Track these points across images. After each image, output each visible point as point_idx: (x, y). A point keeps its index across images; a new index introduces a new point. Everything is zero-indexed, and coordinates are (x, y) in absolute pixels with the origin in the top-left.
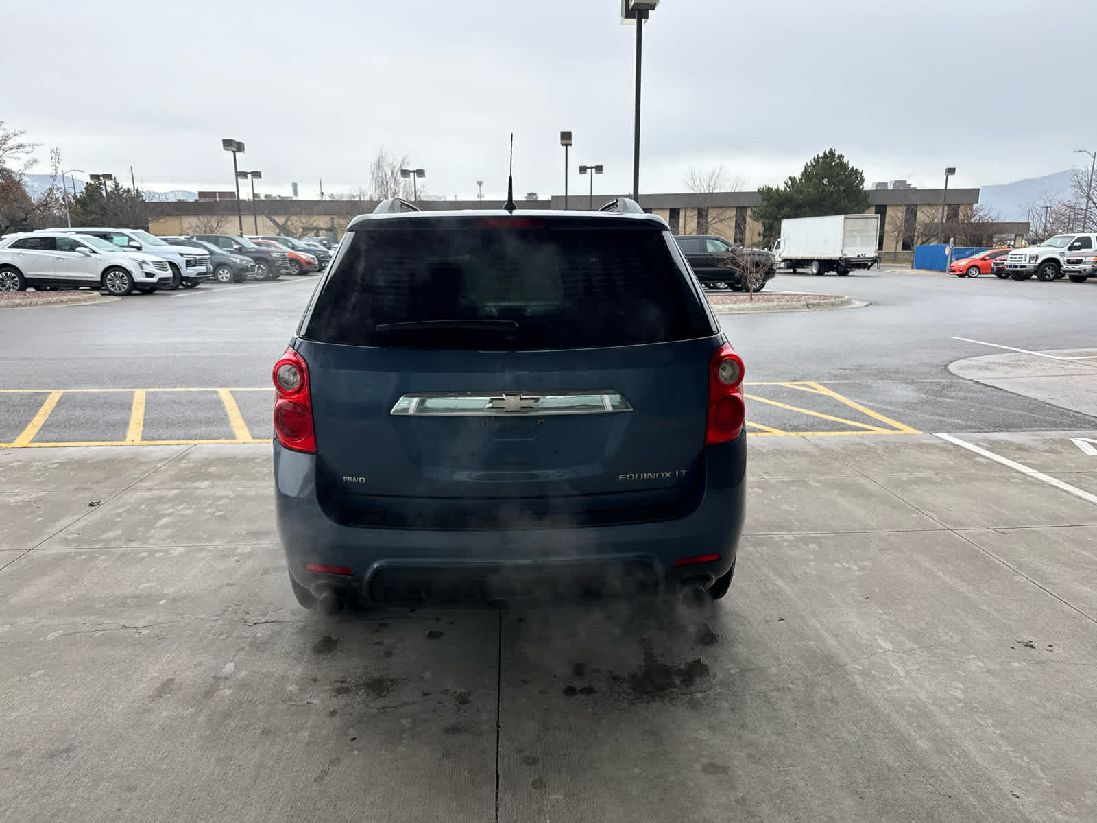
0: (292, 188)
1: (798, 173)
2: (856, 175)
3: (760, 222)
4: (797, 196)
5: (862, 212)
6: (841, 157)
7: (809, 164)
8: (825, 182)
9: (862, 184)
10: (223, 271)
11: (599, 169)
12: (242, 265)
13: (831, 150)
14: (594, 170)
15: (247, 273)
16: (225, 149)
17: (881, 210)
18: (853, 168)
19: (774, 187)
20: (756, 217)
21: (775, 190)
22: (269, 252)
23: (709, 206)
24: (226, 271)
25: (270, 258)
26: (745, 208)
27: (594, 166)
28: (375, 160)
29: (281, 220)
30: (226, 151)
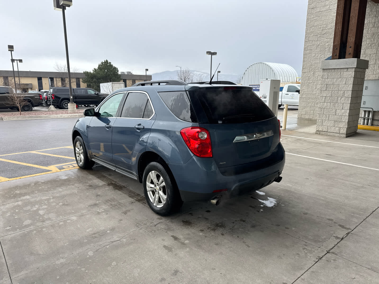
1: (97, 67)
2: (115, 69)
3: (86, 83)
4: (98, 75)
5: (119, 81)
6: (110, 63)
7: (100, 64)
8: (106, 71)
9: (118, 72)
11: (21, 61)
13: (107, 60)
14: (18, 61)
17: (125, 81)
18: (114, 67)
19: (89, 72)
20: (84, 82)
21: (90, 73)
23: (66, 77)
26: (79, 78)
27: (18, 59)
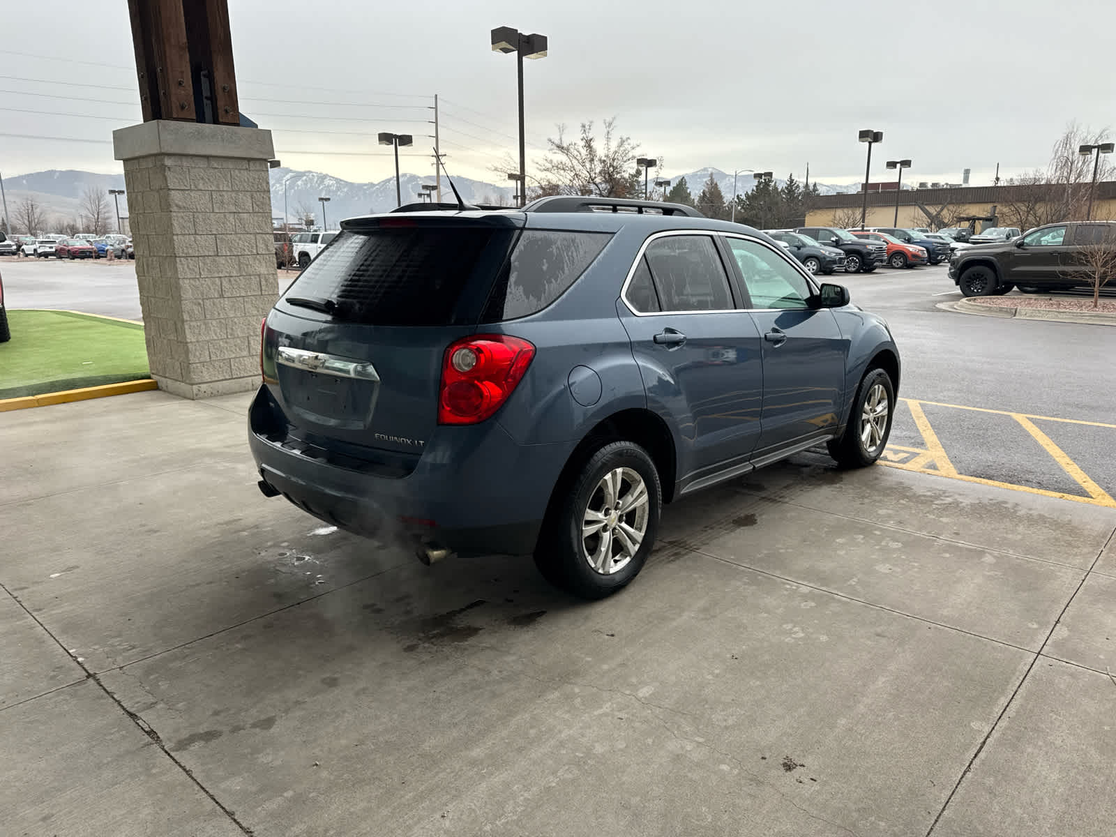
0: (963, 175)
10: (811, 263)
12: (831, 258)
15: (834, 266)
16: (860, 141)
22: (865, 245)
24: (814, 263)
25: (865, 251)
28: (1061, 137)
29: (933, 210)
30: (861, 143)
